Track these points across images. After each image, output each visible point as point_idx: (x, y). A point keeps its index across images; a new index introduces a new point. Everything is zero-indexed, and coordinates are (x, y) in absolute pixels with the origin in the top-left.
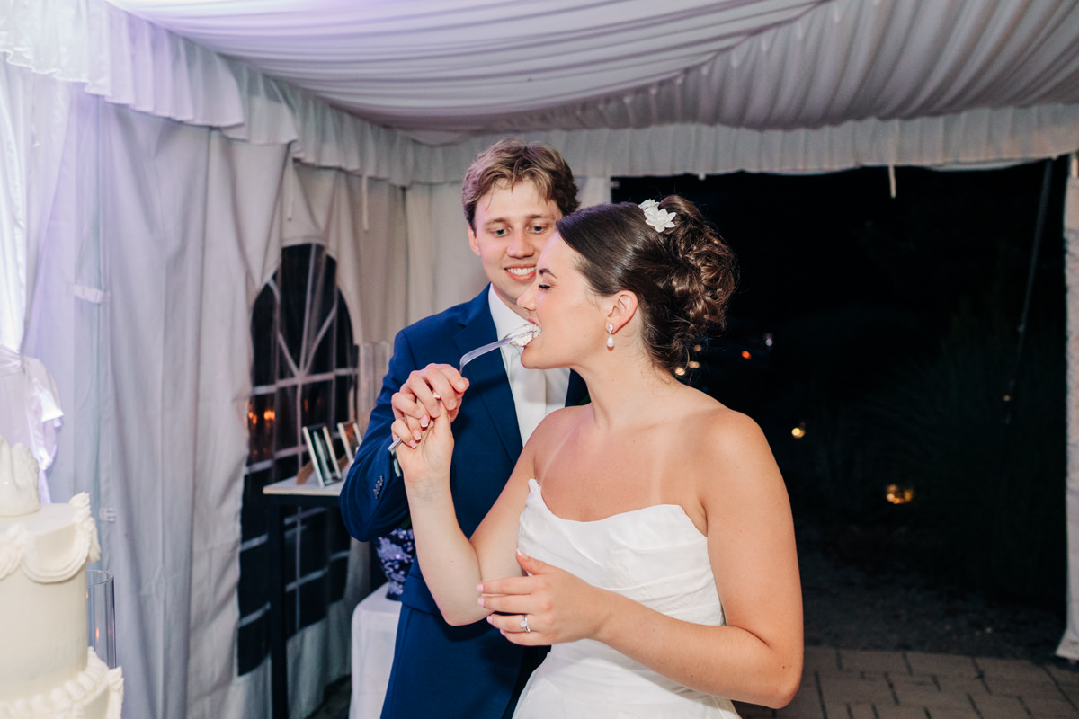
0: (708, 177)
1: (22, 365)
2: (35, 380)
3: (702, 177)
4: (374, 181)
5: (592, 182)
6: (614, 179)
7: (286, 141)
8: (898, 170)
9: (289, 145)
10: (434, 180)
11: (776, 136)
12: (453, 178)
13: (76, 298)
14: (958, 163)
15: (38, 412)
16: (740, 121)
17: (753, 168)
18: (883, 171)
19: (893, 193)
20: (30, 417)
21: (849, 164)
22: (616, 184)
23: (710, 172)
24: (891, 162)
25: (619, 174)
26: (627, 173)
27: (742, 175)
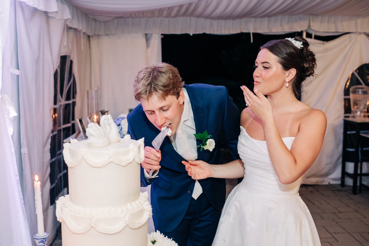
0: (194, 35)
1: (2, 97)
2: (7, 102)
3: (191, 35)
4: (84, 33)
5: (154, 36)
6: (162, 35)
7: (66, 18)
8: (254, 34)
9: (66, 20)
10: (101, 34)
11: (215, 22)
12: (106, 33)
13: (11, 73)
14: (271, 32)
15: (9, 114)
16: (209, 17)
17: (208, 32)
18: (248, 34)
19: (252, 41)
20: (6, 116)
21: (238, 32)
22: (162, 37)
23: (194, 33)
24: (252, 31)
25: (164, 33)
26: (167, 33)
27: (204, 35)
